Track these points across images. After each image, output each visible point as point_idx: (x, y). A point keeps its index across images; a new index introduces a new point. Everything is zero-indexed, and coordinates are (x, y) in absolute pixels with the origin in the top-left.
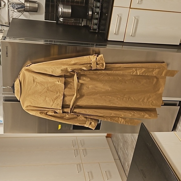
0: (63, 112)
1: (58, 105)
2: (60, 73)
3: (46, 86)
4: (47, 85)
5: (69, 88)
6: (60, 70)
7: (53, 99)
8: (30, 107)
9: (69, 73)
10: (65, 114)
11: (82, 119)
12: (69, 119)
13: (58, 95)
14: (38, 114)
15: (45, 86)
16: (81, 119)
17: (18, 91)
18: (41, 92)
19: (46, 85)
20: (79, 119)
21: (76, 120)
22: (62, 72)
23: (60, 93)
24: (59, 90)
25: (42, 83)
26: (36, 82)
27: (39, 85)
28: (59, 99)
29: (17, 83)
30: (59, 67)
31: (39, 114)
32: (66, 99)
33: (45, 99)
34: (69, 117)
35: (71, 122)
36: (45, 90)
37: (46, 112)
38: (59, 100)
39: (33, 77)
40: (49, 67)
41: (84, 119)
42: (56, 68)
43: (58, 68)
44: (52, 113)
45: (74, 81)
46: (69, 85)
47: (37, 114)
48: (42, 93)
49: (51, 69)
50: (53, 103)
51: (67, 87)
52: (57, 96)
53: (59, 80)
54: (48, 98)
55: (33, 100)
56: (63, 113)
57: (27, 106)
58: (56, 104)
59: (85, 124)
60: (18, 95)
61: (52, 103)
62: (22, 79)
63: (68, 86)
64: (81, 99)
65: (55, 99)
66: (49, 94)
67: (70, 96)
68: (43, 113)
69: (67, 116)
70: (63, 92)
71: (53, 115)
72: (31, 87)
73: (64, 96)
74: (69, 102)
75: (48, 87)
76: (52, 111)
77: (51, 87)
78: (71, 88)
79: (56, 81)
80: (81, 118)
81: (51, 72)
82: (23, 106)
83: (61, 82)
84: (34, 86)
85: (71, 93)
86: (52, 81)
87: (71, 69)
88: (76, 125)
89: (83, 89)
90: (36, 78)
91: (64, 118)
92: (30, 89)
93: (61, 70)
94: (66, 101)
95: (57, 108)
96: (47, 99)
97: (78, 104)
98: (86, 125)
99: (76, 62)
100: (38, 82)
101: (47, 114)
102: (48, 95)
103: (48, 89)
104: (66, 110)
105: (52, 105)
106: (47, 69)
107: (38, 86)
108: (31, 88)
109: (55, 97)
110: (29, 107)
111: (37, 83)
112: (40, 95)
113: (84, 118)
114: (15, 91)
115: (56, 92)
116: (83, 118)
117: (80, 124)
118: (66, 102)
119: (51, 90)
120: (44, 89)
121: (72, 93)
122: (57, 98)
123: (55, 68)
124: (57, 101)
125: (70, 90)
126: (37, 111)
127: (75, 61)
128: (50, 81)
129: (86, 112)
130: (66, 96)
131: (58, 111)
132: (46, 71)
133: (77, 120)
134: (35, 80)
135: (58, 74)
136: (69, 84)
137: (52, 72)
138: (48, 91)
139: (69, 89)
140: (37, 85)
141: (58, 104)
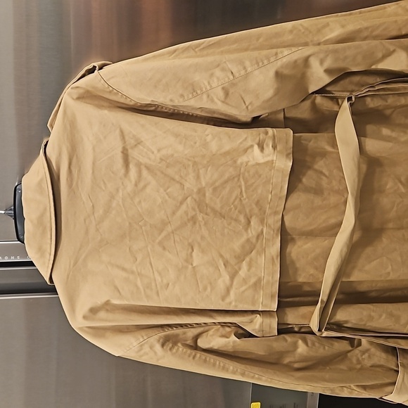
0: (284, 330)
1: (257, 285)
2: (270, 93)
3: (190, 183)
4: (198, 177)
5: (308, 190)
6: (272, 73)
7: (227, 256)
8: (110, 316)
9: (308, 103)
10: (289, 338)
11: (375, 361)
12: (310, 366)
13: (252, 233)
14: (151, 347)
15: (187, 185)
16: (368, 363)
17: (40, 221)
18: (165, 224)
19: (191, 176)
20: (359, 362)
21: (343, 367)
22: (277, 92)
23: (262, 221)
24: (257, 203)
25: (170, 171)
26: (139, 165)
27: (153, 182)
28: (259, 253)
29: (35, 180)
30: (268, 59)
31: (158, 347)
32: (294, 251)
33: (189, 260)
34: (312, 354)
35: (325, 380)
36: (184, 207)
37: (191, 333)
38: (262, 260)
39: (122, 132)
40: (210, 59)
41: (382, 362)
42: (247, 64)
43: (258, 63)
44: (223, 336)
45: (334, 145)
46: (310, 173)
47: (146, 348)
48: (169, 229)
49: (218, 72)
50: (232, 278)
51: (300, 186)
52: (248, 240)
53: (262, 136)
54: (203, 251)
55: (124, 269)
56: (280, 332)
57: (94, 311)
58: (245, 281)
59: (389, 389)
60: (40, 250)
61: (227, 278)
62: (60, 154)
63: (304, 180)
64: (369, 250)
65: (240, 259)
66: (204, 232)
67: (310, 234)
68: (175, 344)
69: (302, 348)
70: (276, 213)
71: (229, 349)
72: (112, 197)
73: (286, 237)
74: (312, 271)
75: (201, 191)
76: (224, 325)
77: (215, 190)
78: (318, 191)
79: (249, 143)
80: (370, 353)
81: (221, 94)
82: (73, 310)
83: (274, 147)
84: (130, 187)
85: (322, 220)
86: (227, 148)
87: (328, 64)
88: (345, 394)
89: (381, 191)
90: (139, 142)
91: (286, 361)
92: (108, 210)
93: (278, 74)
94: (293, 262)
95: (254, 302)
96: (197, 258)
97: (356, 276)
98: (400, 392)
99: (351, 27)
100: (148, 168)
101: (195, 347)
102: (203, 238)
103: (201, 205)
104: (293, 317)
105: (228, 291)
106: (197, 77)
107: (148, 190)
108: (114, 204)
109: (237, 245)
110: (102, 314)
111: (145, 172)
112: (160, 243)
113: (383, 355)
114: (28, 226)
115: (242, 218)
116: (380, 358)
117: (364, 388)
118: (296, 270)
119: (218, 207)
120: (181, 203)
121: (324, 217)
122: (249, 249)
123: (241, 63)
124: (250, 266)
125: (318, 201)
126: (143, 333)
127: (343, 26)
128: (214, 146)
129: (398, 319)
130: (293, 240)
131: (255, 325)
132: (194, 89)
133: (351, 369)
134: (134, 154)
135: (257, 103)
136: (309, 168)
137: (227, 94)
138: (200, 217)
139: (311, 196)
140: (141, 185)
141: (259, 280)
